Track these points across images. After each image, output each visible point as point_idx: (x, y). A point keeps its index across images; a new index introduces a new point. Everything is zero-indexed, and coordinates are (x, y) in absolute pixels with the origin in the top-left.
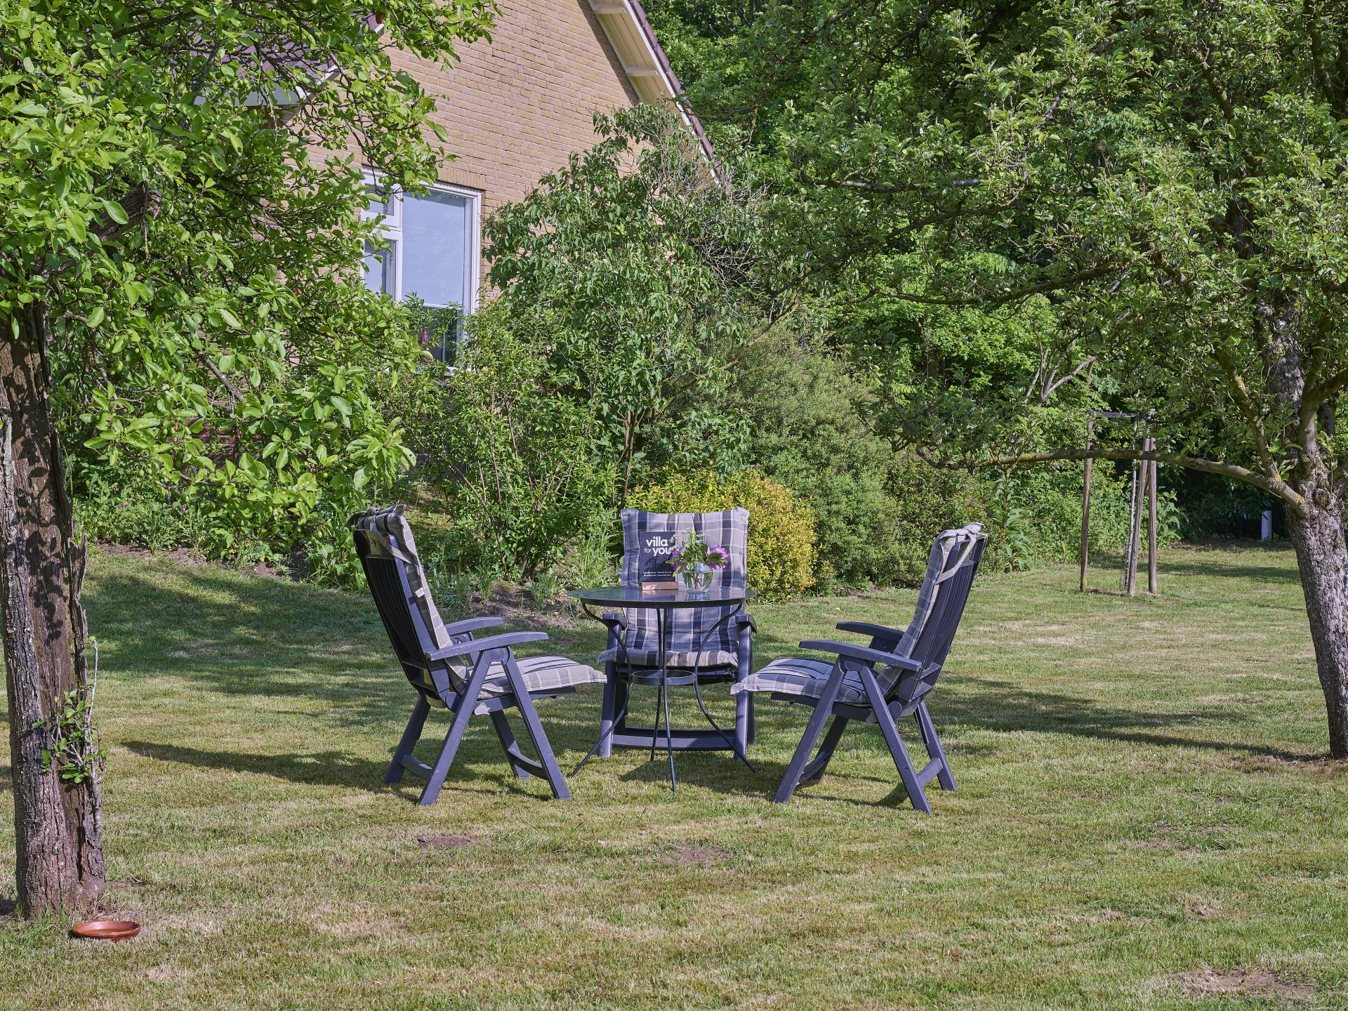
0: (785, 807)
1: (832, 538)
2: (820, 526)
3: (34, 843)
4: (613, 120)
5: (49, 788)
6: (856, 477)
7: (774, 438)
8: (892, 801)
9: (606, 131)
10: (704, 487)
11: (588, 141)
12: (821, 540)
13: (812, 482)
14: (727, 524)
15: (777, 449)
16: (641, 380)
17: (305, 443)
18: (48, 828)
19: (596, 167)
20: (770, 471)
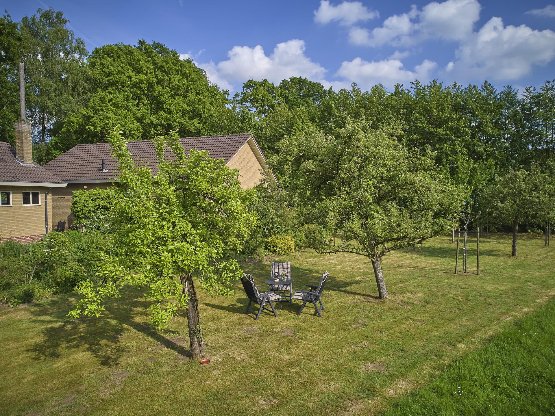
0: (300, 317)
1: (297, 243)
2: (296, 242)
3: (193, 348)
4: (262, 180)
5: (195, 339)
6: (301, 233)
7: (288, 228)
8: (315, 314)
9: (261, 181)
10: (278, 237)
11: (259, 183)
12: (296, 244)
13: (294, 235)
14: (287, 265)
15: (288, 230)
16: (268, 222)
17: (228, 273)
18: (195, 345)
19: (260, 186)
20: (287, 233)
